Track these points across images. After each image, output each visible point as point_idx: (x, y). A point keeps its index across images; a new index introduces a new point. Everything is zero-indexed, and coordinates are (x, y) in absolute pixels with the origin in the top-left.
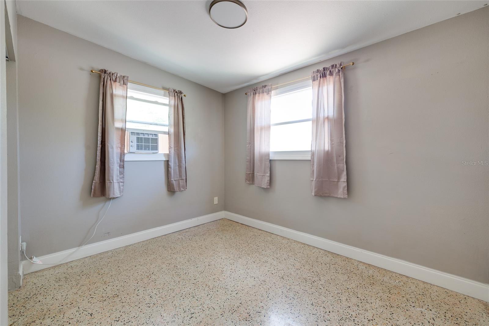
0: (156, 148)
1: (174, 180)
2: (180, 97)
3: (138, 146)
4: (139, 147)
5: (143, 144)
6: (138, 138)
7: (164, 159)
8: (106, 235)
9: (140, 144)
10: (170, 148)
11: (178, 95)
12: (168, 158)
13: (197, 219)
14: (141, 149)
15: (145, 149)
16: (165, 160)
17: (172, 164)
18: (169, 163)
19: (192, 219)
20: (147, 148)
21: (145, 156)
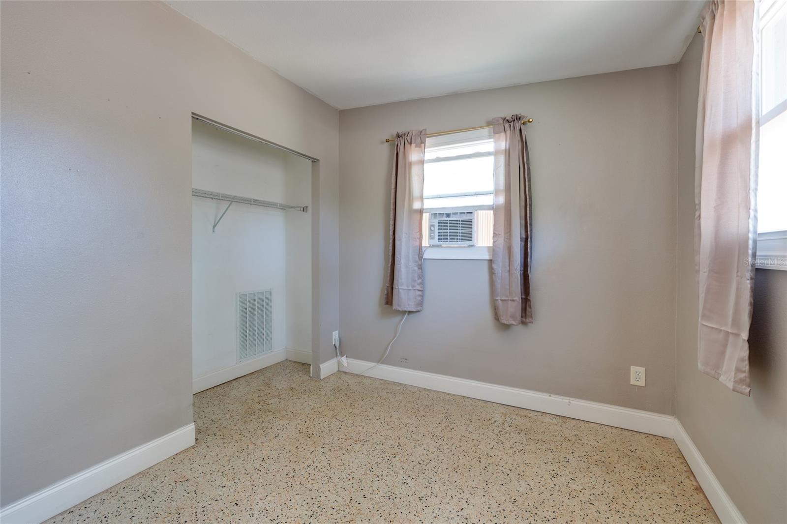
0: (468, 237)
1: (501, 300)
2: (518, 128)
3: (440, 235)
4: (442, 238)
5: (448, 231)
6: (440, 223)
7: (487, 257)
8: (403, 360)
9: (443, 231)
10: (495, 235)
11: (512, 125)
12: (493, 255)
13: (568, 401)
14: (446, 240)
15: (452, 240)
16: (488, 259)
17: (498, 268)
18: (494, 266)
19: (552, 395)
20: (454, 237)
21: (453, 251)
